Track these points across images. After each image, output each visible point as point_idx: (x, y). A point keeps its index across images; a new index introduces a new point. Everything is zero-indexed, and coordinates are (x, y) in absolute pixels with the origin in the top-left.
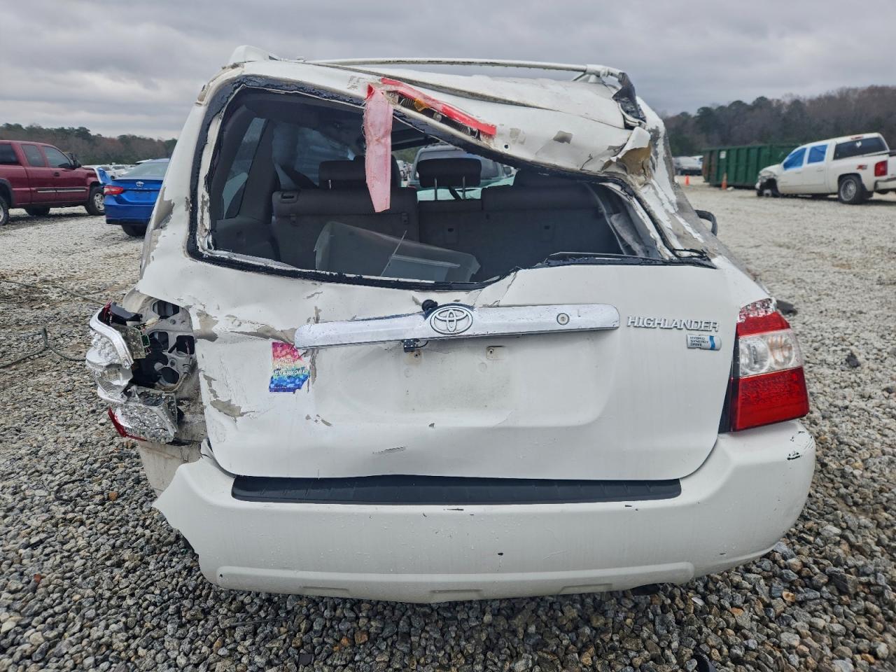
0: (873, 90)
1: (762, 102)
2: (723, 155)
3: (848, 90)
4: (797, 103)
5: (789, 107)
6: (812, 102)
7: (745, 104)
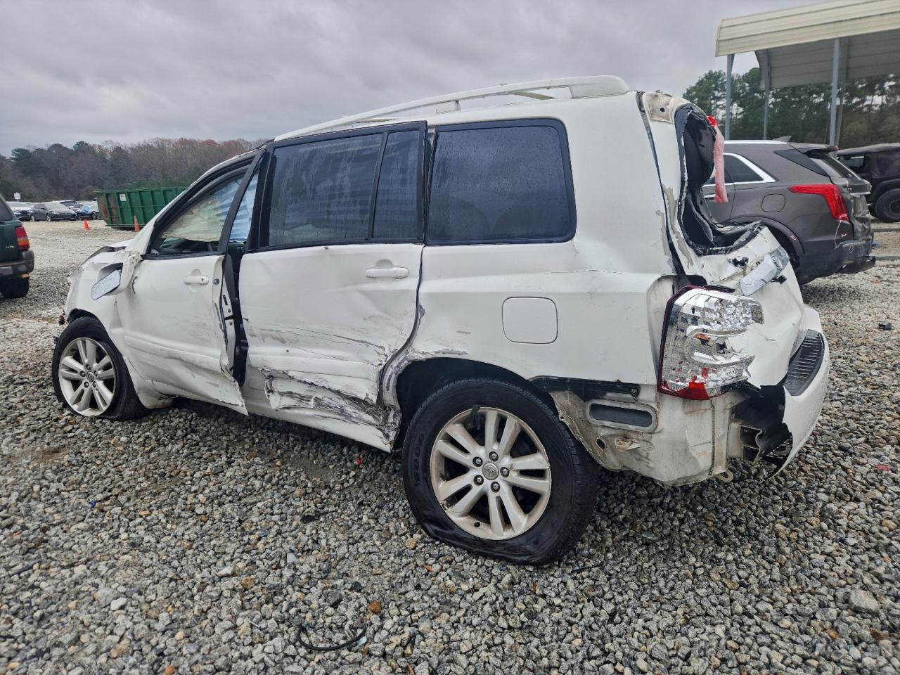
0: (184, 142)
1: (82, 147)
2: (123, 198)
3: (163, 141)
4: (118, 150)
5: (112, 154)
6: (133, 149)
7: (66, 149)
